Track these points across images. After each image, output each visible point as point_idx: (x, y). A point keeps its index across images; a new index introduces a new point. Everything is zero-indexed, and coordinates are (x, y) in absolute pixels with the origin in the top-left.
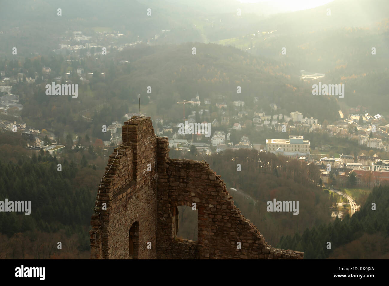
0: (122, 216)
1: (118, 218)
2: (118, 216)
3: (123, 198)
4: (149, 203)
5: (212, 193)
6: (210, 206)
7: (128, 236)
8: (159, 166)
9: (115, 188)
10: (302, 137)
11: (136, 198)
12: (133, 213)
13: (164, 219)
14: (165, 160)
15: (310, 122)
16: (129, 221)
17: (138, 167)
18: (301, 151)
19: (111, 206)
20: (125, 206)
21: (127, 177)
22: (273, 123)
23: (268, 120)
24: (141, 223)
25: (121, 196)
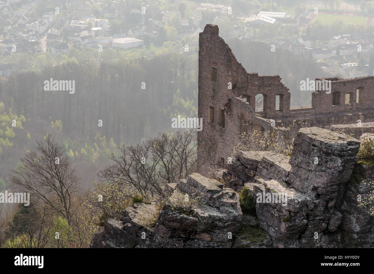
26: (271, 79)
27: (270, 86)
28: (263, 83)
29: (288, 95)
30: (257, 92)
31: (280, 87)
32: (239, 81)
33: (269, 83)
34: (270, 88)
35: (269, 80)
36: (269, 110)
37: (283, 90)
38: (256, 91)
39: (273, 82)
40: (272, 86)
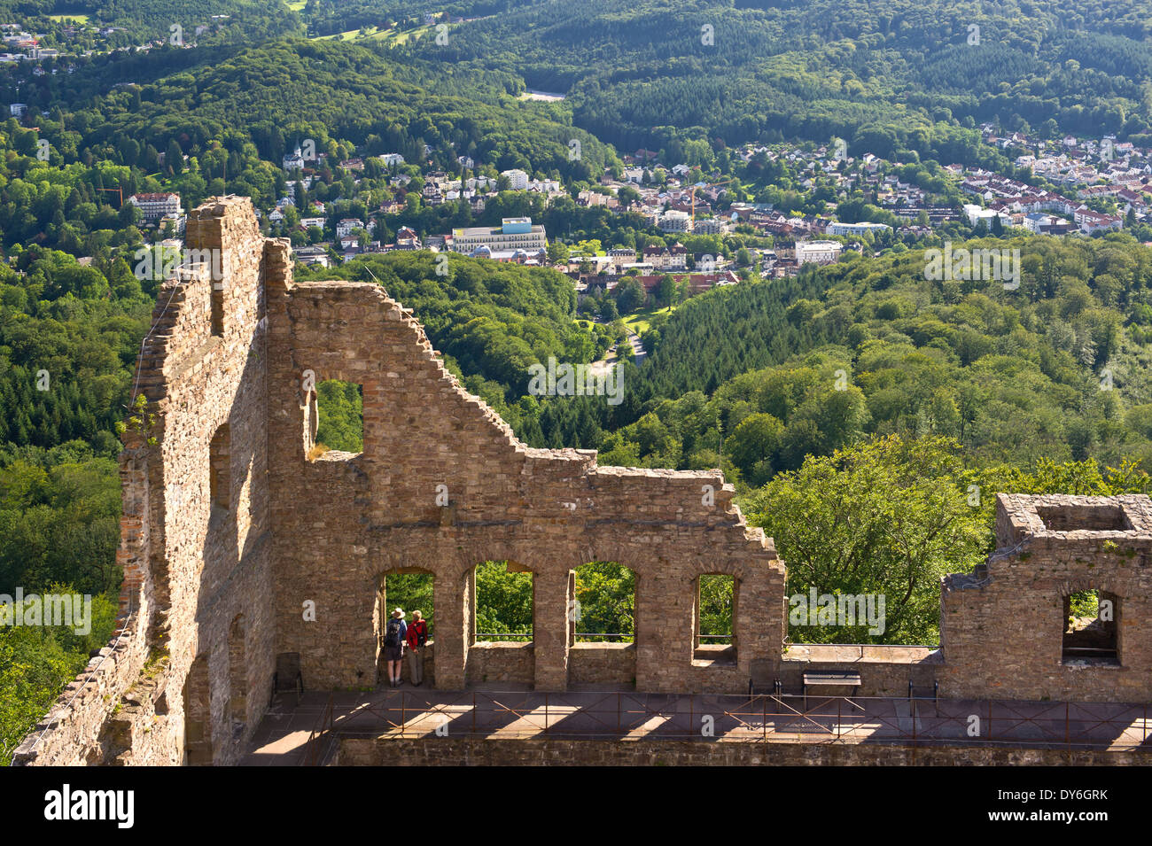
0: (192, 415)
1: (184, 421)
2: (184, 417)
3: (194, 374)
4: (251, 381)
5: (394, 347)
6: (391, 375)
7: (208, 457)
8: (271, 301)
9: (175, 355)
10: (529, 220)
11: (223, 373)
12: (217, 407)
13: (285, 412)
14: (285, 287)
15: (544, 187)
16: (208, 425)
17: (225, 306)
18: (527, 247)
19: (170, 397)
20: (199, 395)
21: (202, 329)
22: (467, 195)
23: (455, 190)
24: (235, 426)
25: (189, 373)
26: (666, 493)
27: (657, 527)
28: (619, 508)
29: (768, 583)
30: (575, 554)
31: (718, 537)
32: (470, 491)
33: (657, 509)
34: (657, 539)
35: (652, 497)
36: (650, 653)
37: (739, 555)
38: (572, 546)
39: (681, 510)
40: (667, 527)
